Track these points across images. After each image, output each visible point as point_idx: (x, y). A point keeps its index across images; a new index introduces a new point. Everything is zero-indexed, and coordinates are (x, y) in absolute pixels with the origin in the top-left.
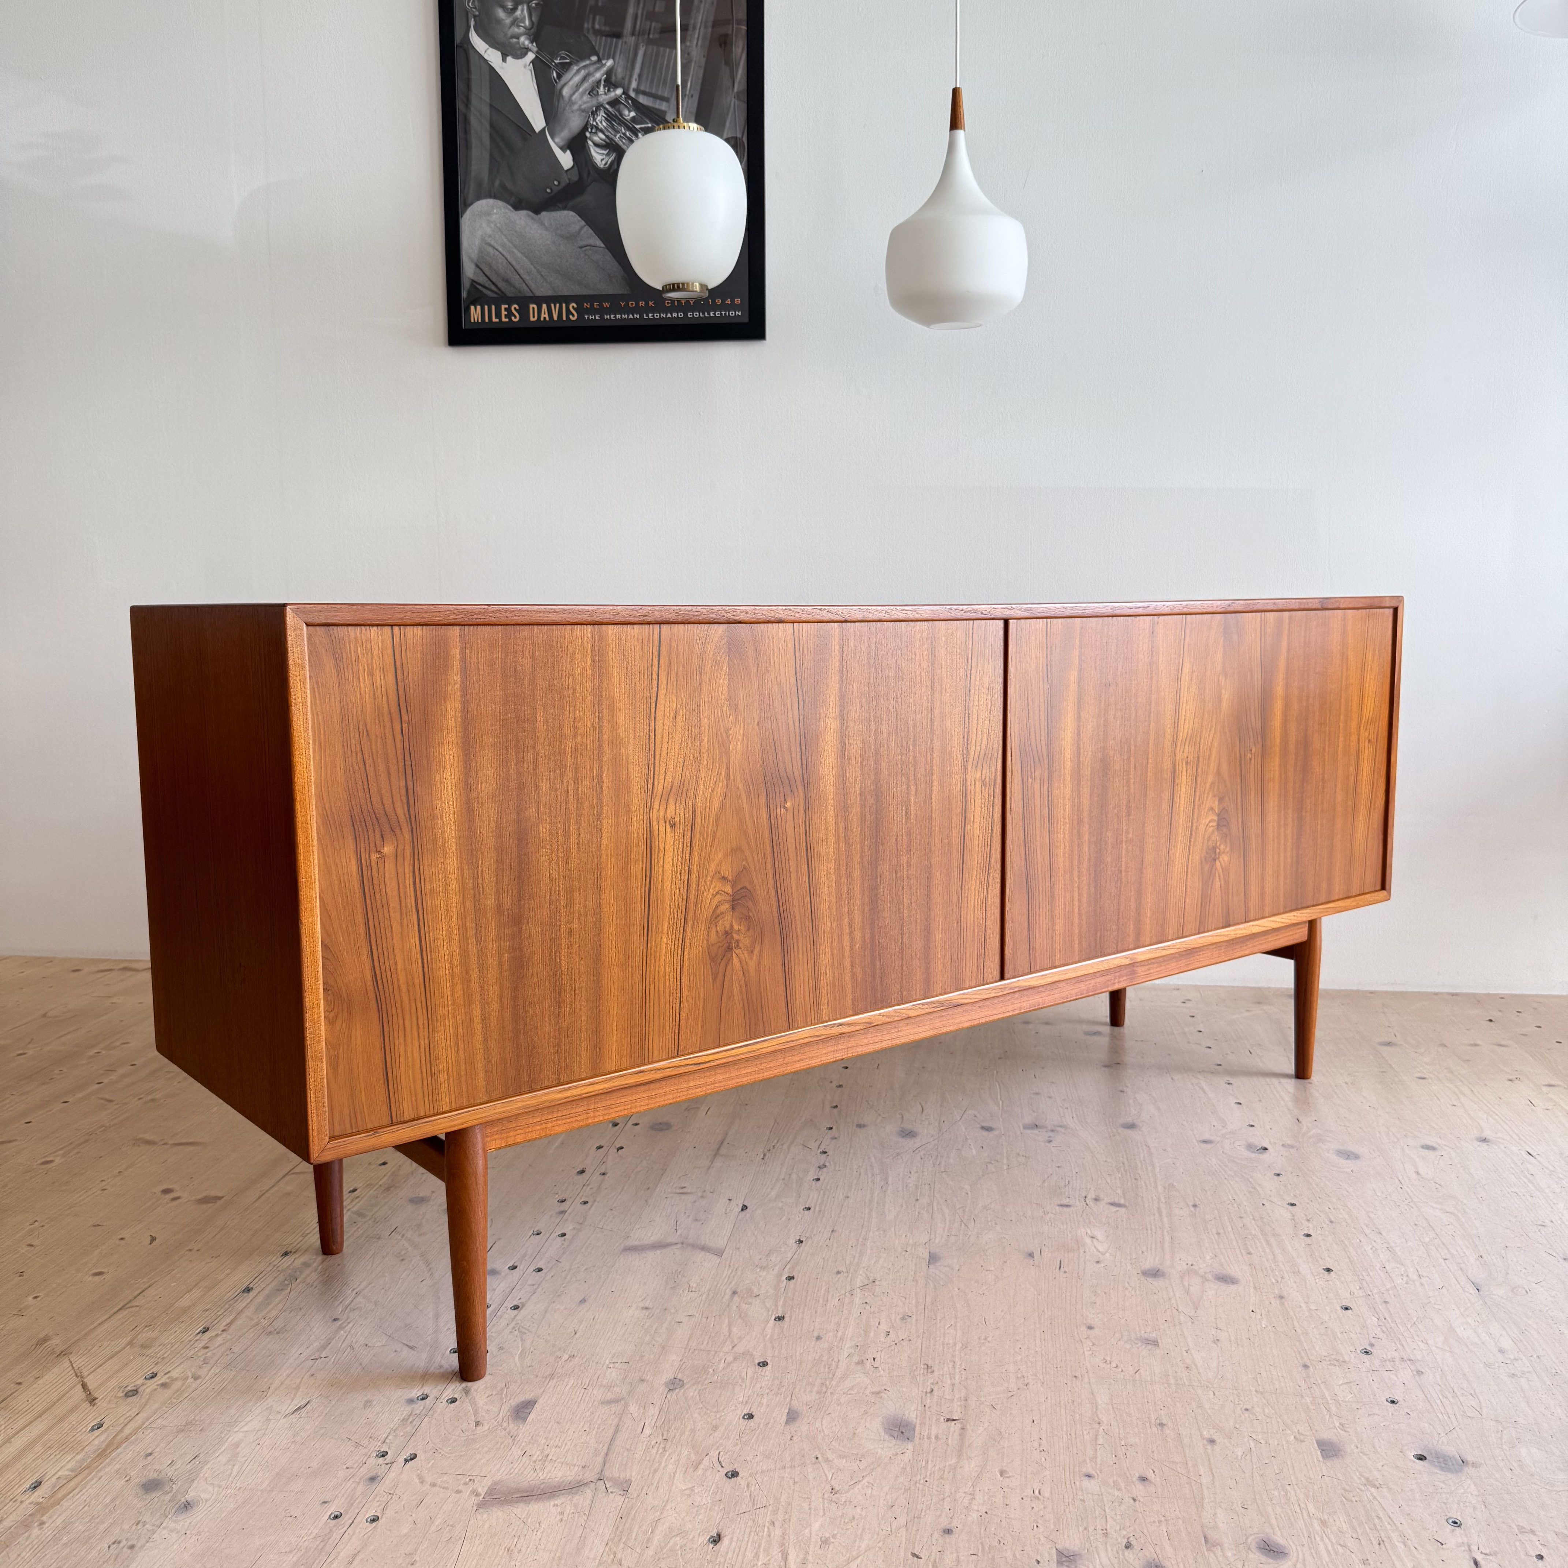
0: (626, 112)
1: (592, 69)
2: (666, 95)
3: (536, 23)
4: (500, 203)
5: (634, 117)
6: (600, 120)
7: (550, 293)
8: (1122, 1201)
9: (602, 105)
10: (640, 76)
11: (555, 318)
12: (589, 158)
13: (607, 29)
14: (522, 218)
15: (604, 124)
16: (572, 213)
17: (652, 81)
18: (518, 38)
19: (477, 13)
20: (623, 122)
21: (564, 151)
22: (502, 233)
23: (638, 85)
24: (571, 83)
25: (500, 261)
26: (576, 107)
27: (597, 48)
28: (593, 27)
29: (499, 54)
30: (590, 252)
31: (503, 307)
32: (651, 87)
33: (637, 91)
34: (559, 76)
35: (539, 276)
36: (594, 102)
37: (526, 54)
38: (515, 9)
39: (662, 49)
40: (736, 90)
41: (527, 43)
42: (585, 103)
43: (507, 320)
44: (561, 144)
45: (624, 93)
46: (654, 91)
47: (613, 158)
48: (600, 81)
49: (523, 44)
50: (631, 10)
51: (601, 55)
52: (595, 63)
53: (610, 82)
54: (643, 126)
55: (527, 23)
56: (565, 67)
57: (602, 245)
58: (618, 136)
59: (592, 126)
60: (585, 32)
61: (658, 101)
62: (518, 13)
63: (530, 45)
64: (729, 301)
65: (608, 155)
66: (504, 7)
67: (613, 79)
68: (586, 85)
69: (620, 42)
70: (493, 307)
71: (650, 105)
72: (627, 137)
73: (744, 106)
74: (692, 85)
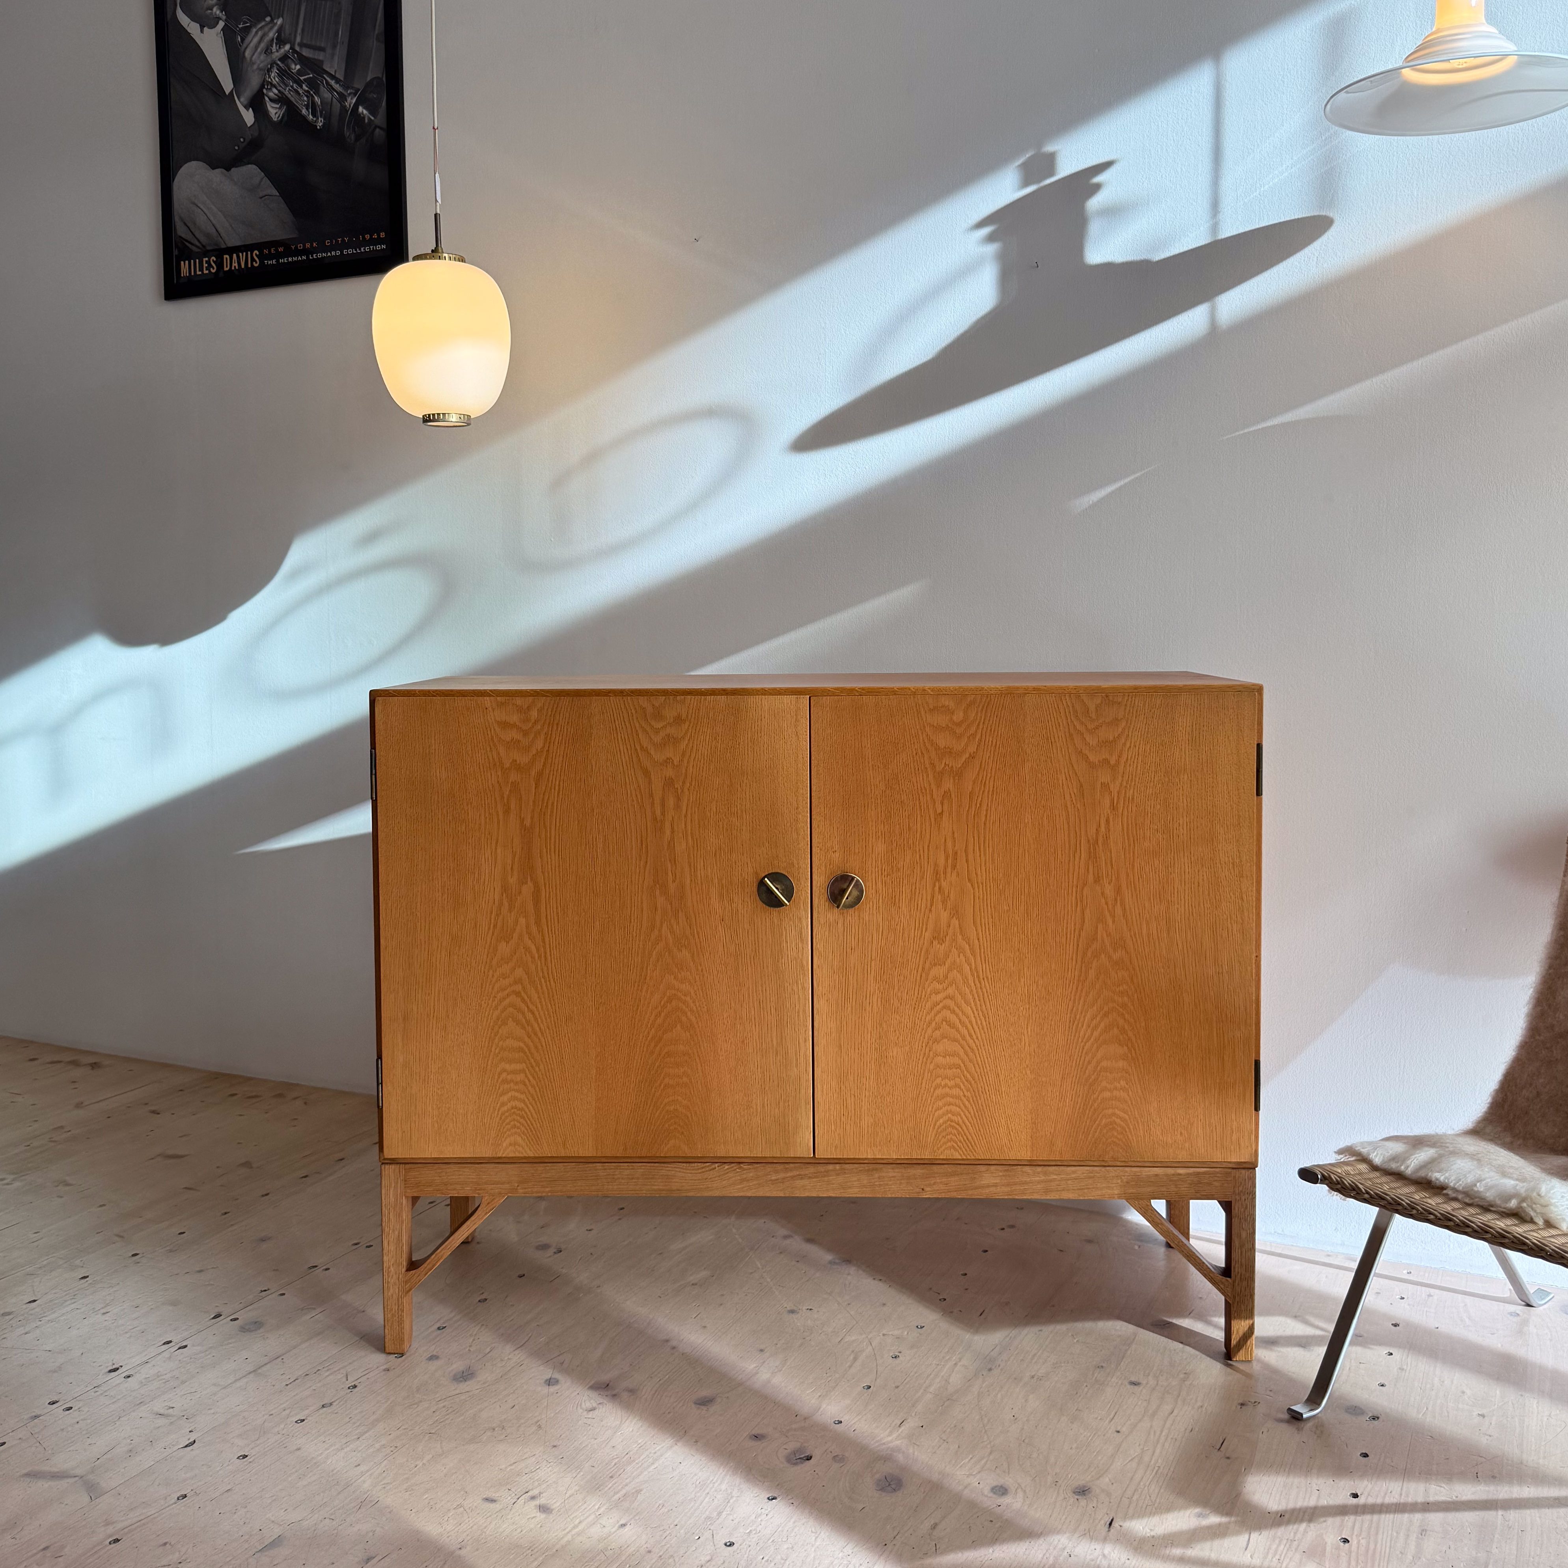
0: (293, 66)
1: (266, 29)
2: (323, 45)
4: (201, 163)
5: (299, 70)
6: (274, 77)
7: (238, 243)
10: (303, 30)
14: (217, 175)
15: (277, 79)
16: (254, 166)
17: (312, 34)
18: (212, 10)
20: (291, 76)
21: (248, 110)
23: (302, 38)
26: (255, 67)
31: (205, 260)
32: (311, 39)
33: (301, 45)
34: (243, 40)
36: (269, 60)
37: (218, 23)
40: (376, 32)
41: (218, 12)
43: (207, 272)
44: (245, 103)
46: (313, 43)
51: (273, 16)
53: (281, 41)
54: (306, 77)
56: (247, 30)
57: (278, 194)
58: (288, 89)
61: (317, 52)
63: (220, 14)
64: (375, 236)
65: (280, 108)
67: (283, 35)
68: (263, 45)
70: (197, 261)
71: (311, 56)
72: (295, 90)
73: (383, 46)
74: (342, 33)
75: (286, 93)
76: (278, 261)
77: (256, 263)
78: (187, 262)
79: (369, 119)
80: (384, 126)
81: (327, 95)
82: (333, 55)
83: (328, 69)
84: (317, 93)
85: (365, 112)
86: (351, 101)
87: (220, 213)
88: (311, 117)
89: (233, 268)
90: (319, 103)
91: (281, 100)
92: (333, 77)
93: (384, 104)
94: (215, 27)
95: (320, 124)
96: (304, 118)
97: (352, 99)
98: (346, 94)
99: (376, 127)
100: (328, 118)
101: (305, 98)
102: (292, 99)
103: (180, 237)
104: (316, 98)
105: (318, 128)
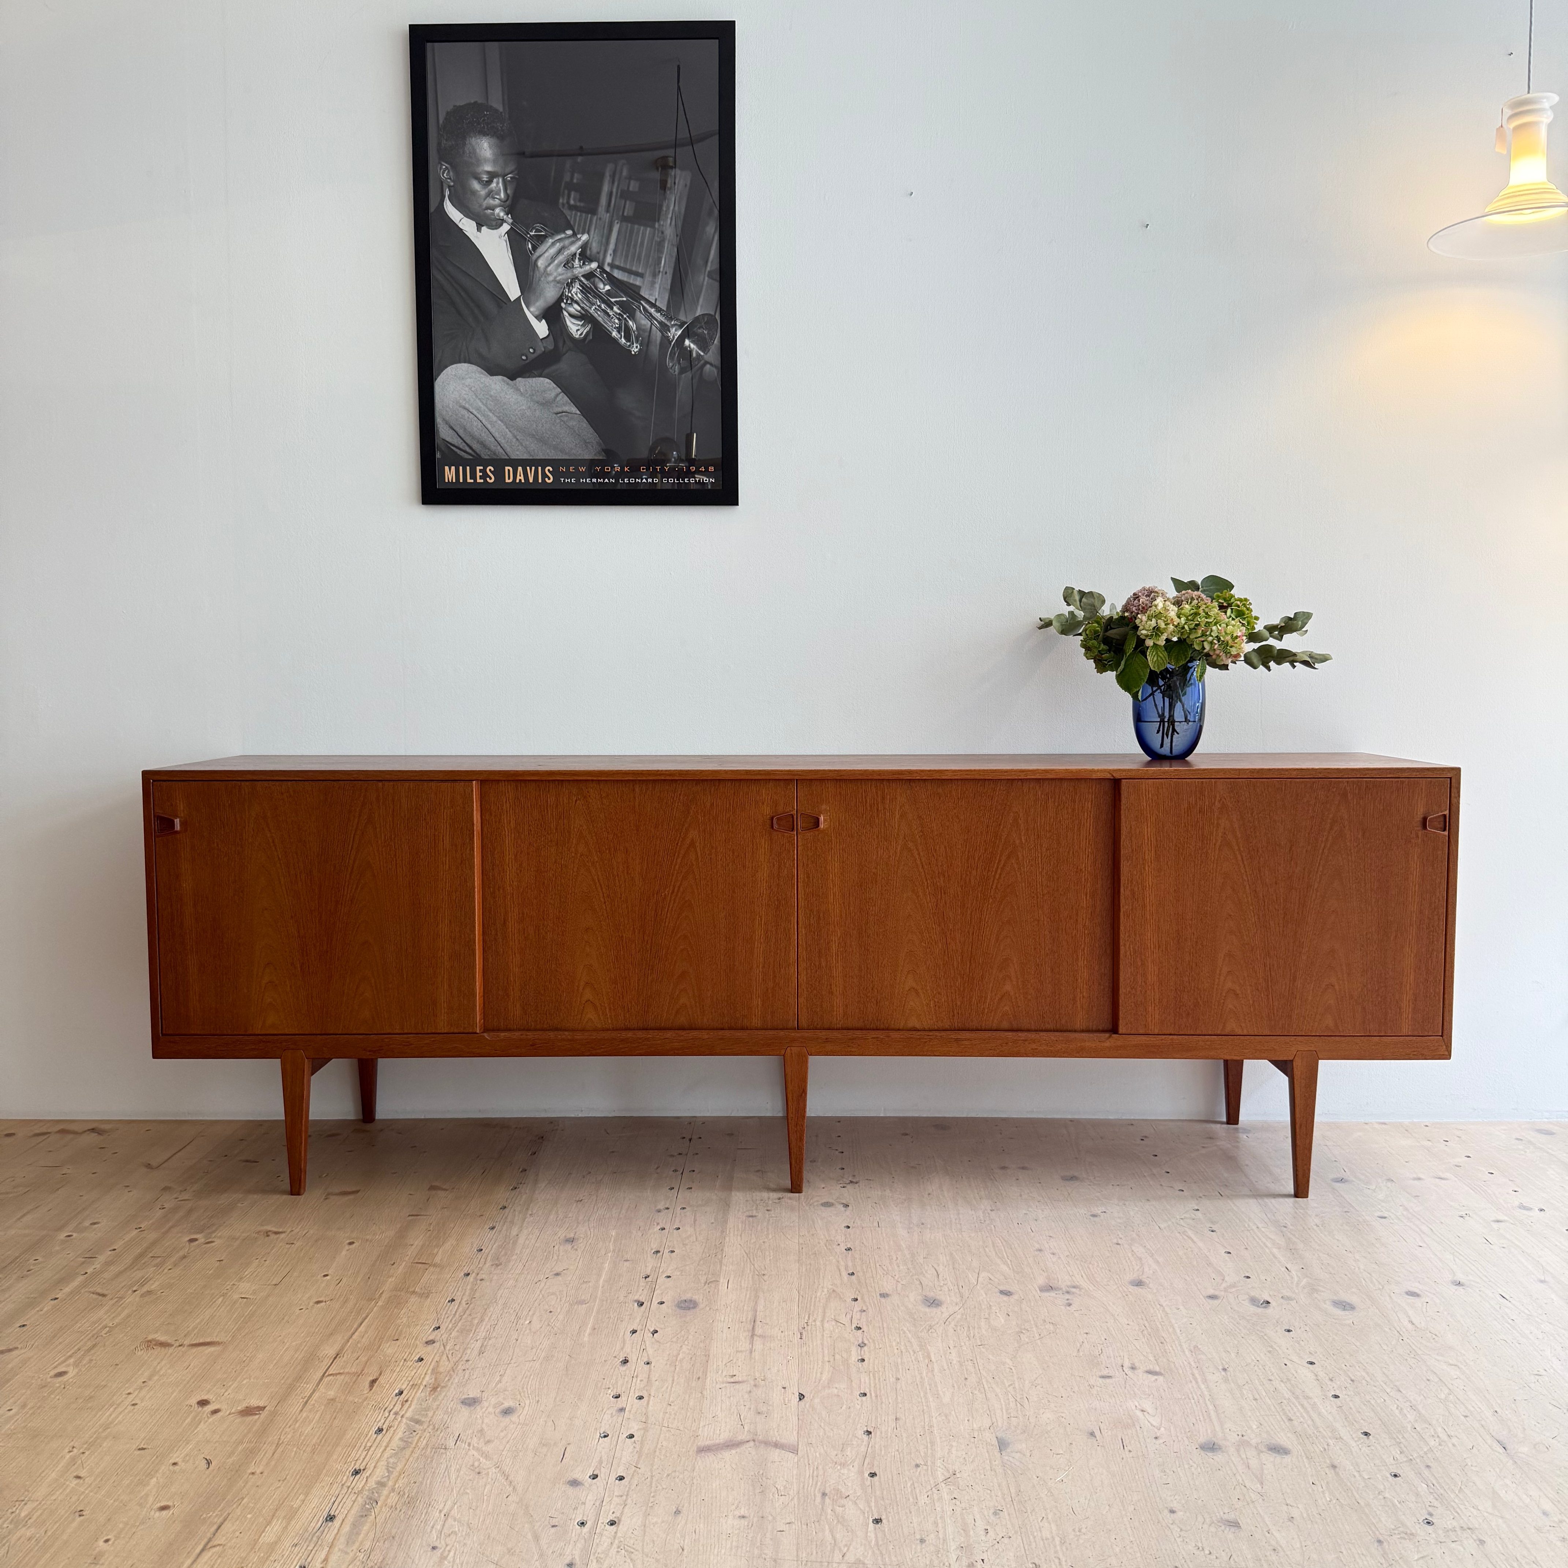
0: (601, 286)
1: (567, 242)
2: (640, 271)
3: (511, 196)
4: (473, 368)
5: (609, 290)
6: (575, 291)
7: (525, 457)
8: (1157, 1369)
9: (577, 278)
10: (615, 251)
11: (531, 480)
12: (565, 327)
13: (582, 204)
14: (497, 383)
15: (580, 296)
17: (627, 256)
18: (493, 210)
19: (452, 184)
20: (598, 295)
22: (477, 396)
23: (613, 260)
24: (546, 255)
25: (475, 424)
26: (551, 278)
27: (572, 223)
28: (568, 203)
29: (474, 224)
30: (565, 419)
31: (478, 468)
32: (625, 262)
33: (612, 266)
34: (535, 248)
35: (514, 440)
36: (569, 274)
37: (501, 225)
38: (490, 182)
39: (636, 226)
40: (708, 269)
41: (502, 214)
42: (560, 275)
43: (482, 481)
44: (537, 313)
45: (598, 267)
46: (628, 267)
47: (587, 329)
48: (575, 254)
49: (498, 215)
50: (606, 188)
52: (570, 237)
53: (585, 256)
54: (618, 299)
55: (502, 195)
56: (541, 239)
57: (578, 412)
58: (594, 307)
59: (568, 298)
60: (561, 206)
61: (632, 276)
62: (494, 185)
63: (505, 217)
64: (703, 470)
66: (479, 180)
67: (588, 252)
68: (561, 258)
69: (595, 218)
70: (468, 468)
71: (625, 279)
72: (602, 310)
73: (717, 285)
74: (666, 262)
75: (592, 311)
76: (578, 480)
77: (549, 479)
78: (453, 468)
79: (698, 355)
80: (718, 362)
81: (646, 323)
82: (653, 283)
83: (647, 297)
84: (632, 317)
85: (692, 346)
86: (675, 333)
88: (623, 341)
89: (518, 481)
90: (635, 328)
91: (584, 317)
92: (653, 305)
93: (717, 341)
94: (496, 229)
95: (635, 349)
96: (615, 341)
97: (676, 330)
98: (669, 324)
99: (706, 363)
100: (646, 344)
101: (617, 321)
102: (600, 319)
103: (444, 440)
104: (631, 323)
105: (633, 353)
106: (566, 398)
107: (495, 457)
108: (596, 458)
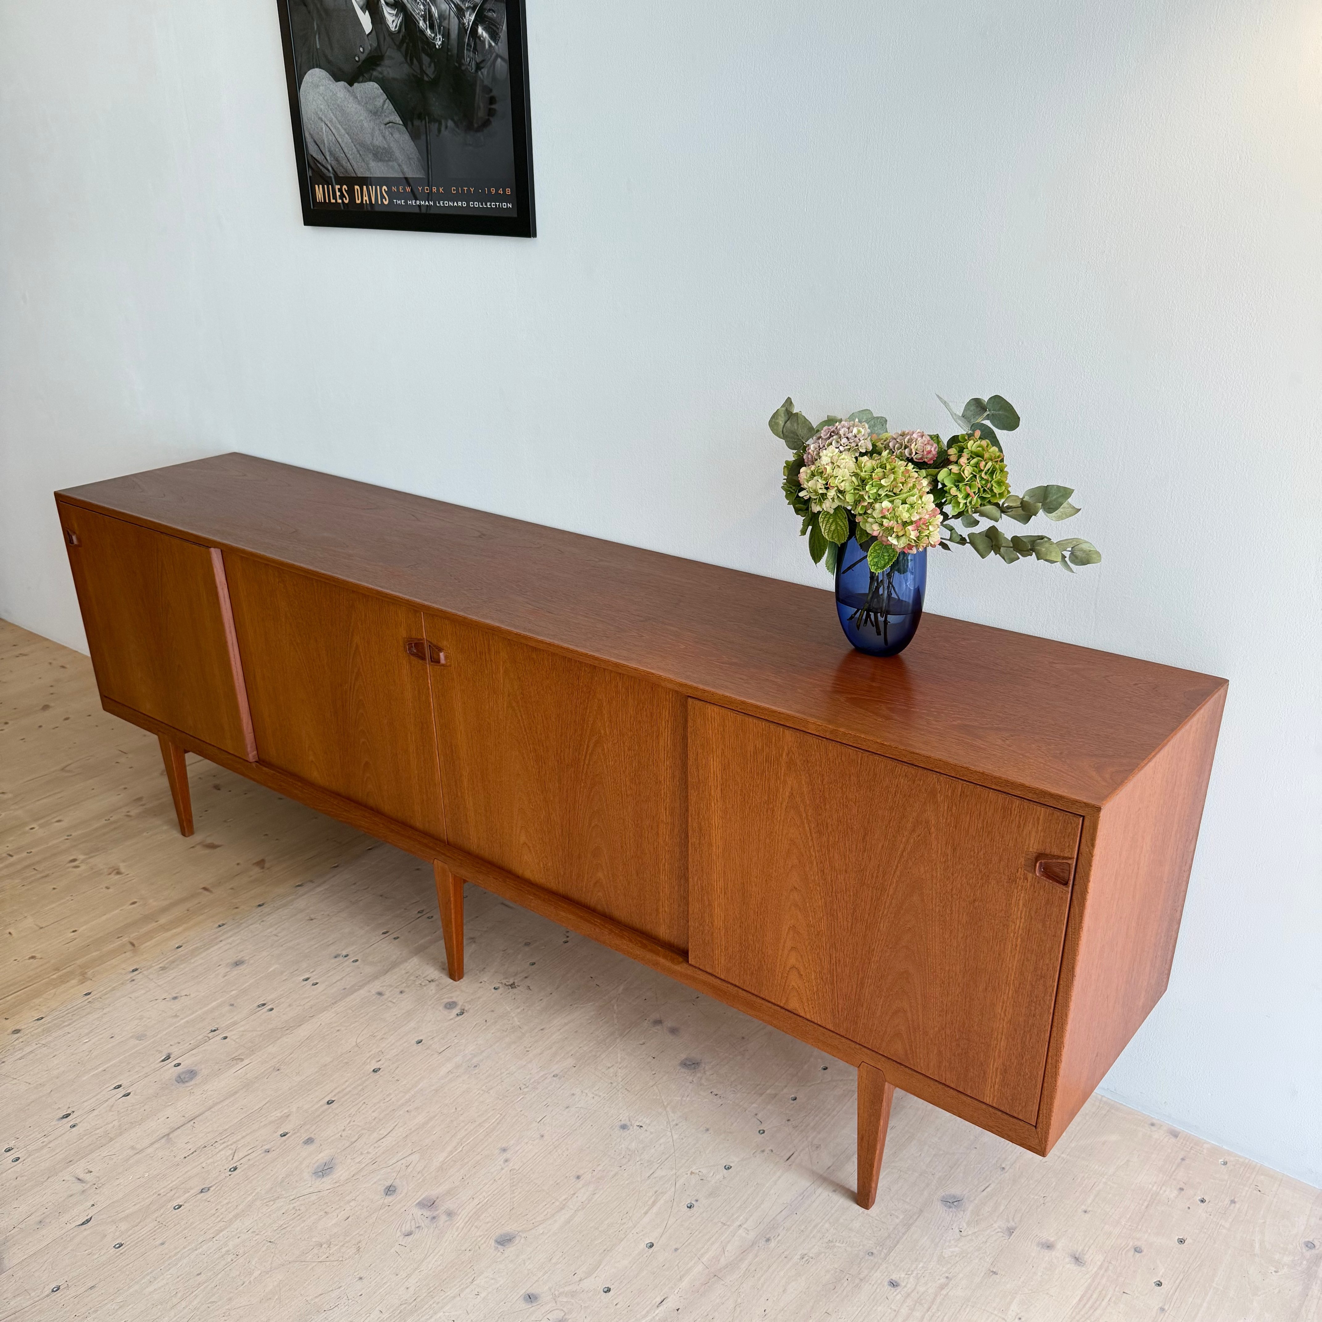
11: (373, 201)
31: (337, 187)
57: (401, 122)
64: (501, 191)
76: (406, 202)
77: (386, 200)
78: (321, 186)
79: (490, 46)
80: (506, 55)
81: (445, 7)
84: (434, 3)
85: (485, 35)
86: (470, 18)
87: (346, 135)
88: (429, 32)
89: (364, 202)
90: (437, 16)
93: (504, 26)
95: (439, 43)
96: (422, 32)
97: (470, 15)
98: (463, 7)
99: (497, 56)
100: (446, 35)
101: (422, 7)
102: (409, 6)
104: (433, 8)
105: (437, 47)
106: (391, 106)
107: (347, 175)
108: (418, 176)
